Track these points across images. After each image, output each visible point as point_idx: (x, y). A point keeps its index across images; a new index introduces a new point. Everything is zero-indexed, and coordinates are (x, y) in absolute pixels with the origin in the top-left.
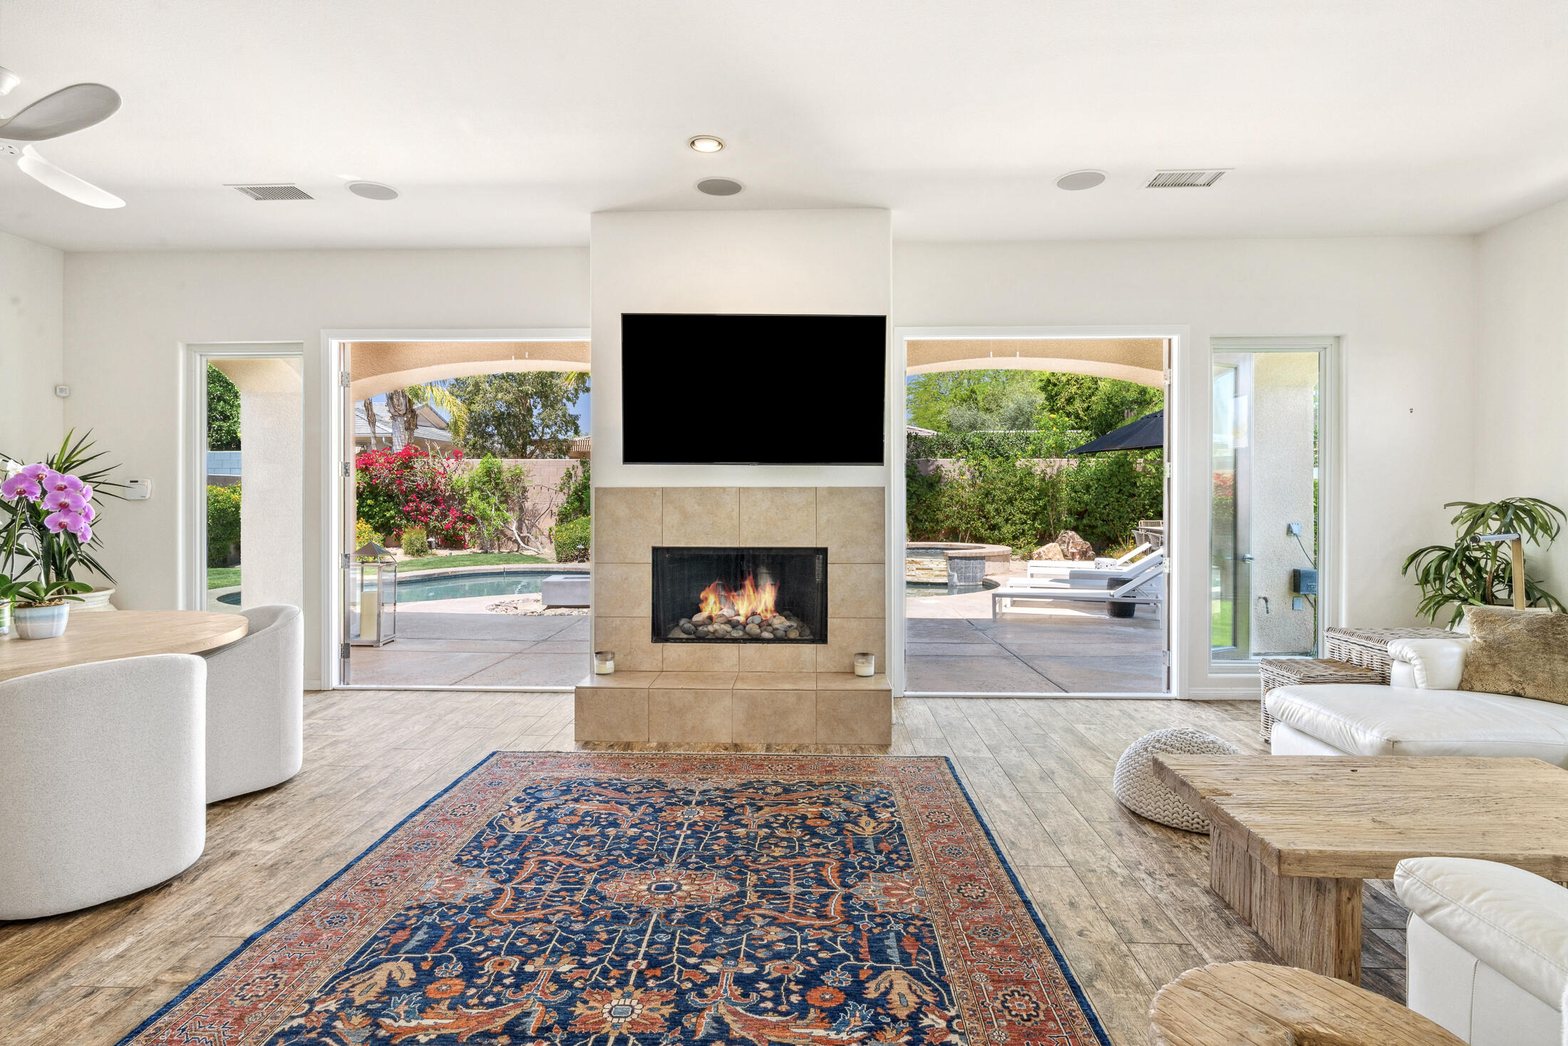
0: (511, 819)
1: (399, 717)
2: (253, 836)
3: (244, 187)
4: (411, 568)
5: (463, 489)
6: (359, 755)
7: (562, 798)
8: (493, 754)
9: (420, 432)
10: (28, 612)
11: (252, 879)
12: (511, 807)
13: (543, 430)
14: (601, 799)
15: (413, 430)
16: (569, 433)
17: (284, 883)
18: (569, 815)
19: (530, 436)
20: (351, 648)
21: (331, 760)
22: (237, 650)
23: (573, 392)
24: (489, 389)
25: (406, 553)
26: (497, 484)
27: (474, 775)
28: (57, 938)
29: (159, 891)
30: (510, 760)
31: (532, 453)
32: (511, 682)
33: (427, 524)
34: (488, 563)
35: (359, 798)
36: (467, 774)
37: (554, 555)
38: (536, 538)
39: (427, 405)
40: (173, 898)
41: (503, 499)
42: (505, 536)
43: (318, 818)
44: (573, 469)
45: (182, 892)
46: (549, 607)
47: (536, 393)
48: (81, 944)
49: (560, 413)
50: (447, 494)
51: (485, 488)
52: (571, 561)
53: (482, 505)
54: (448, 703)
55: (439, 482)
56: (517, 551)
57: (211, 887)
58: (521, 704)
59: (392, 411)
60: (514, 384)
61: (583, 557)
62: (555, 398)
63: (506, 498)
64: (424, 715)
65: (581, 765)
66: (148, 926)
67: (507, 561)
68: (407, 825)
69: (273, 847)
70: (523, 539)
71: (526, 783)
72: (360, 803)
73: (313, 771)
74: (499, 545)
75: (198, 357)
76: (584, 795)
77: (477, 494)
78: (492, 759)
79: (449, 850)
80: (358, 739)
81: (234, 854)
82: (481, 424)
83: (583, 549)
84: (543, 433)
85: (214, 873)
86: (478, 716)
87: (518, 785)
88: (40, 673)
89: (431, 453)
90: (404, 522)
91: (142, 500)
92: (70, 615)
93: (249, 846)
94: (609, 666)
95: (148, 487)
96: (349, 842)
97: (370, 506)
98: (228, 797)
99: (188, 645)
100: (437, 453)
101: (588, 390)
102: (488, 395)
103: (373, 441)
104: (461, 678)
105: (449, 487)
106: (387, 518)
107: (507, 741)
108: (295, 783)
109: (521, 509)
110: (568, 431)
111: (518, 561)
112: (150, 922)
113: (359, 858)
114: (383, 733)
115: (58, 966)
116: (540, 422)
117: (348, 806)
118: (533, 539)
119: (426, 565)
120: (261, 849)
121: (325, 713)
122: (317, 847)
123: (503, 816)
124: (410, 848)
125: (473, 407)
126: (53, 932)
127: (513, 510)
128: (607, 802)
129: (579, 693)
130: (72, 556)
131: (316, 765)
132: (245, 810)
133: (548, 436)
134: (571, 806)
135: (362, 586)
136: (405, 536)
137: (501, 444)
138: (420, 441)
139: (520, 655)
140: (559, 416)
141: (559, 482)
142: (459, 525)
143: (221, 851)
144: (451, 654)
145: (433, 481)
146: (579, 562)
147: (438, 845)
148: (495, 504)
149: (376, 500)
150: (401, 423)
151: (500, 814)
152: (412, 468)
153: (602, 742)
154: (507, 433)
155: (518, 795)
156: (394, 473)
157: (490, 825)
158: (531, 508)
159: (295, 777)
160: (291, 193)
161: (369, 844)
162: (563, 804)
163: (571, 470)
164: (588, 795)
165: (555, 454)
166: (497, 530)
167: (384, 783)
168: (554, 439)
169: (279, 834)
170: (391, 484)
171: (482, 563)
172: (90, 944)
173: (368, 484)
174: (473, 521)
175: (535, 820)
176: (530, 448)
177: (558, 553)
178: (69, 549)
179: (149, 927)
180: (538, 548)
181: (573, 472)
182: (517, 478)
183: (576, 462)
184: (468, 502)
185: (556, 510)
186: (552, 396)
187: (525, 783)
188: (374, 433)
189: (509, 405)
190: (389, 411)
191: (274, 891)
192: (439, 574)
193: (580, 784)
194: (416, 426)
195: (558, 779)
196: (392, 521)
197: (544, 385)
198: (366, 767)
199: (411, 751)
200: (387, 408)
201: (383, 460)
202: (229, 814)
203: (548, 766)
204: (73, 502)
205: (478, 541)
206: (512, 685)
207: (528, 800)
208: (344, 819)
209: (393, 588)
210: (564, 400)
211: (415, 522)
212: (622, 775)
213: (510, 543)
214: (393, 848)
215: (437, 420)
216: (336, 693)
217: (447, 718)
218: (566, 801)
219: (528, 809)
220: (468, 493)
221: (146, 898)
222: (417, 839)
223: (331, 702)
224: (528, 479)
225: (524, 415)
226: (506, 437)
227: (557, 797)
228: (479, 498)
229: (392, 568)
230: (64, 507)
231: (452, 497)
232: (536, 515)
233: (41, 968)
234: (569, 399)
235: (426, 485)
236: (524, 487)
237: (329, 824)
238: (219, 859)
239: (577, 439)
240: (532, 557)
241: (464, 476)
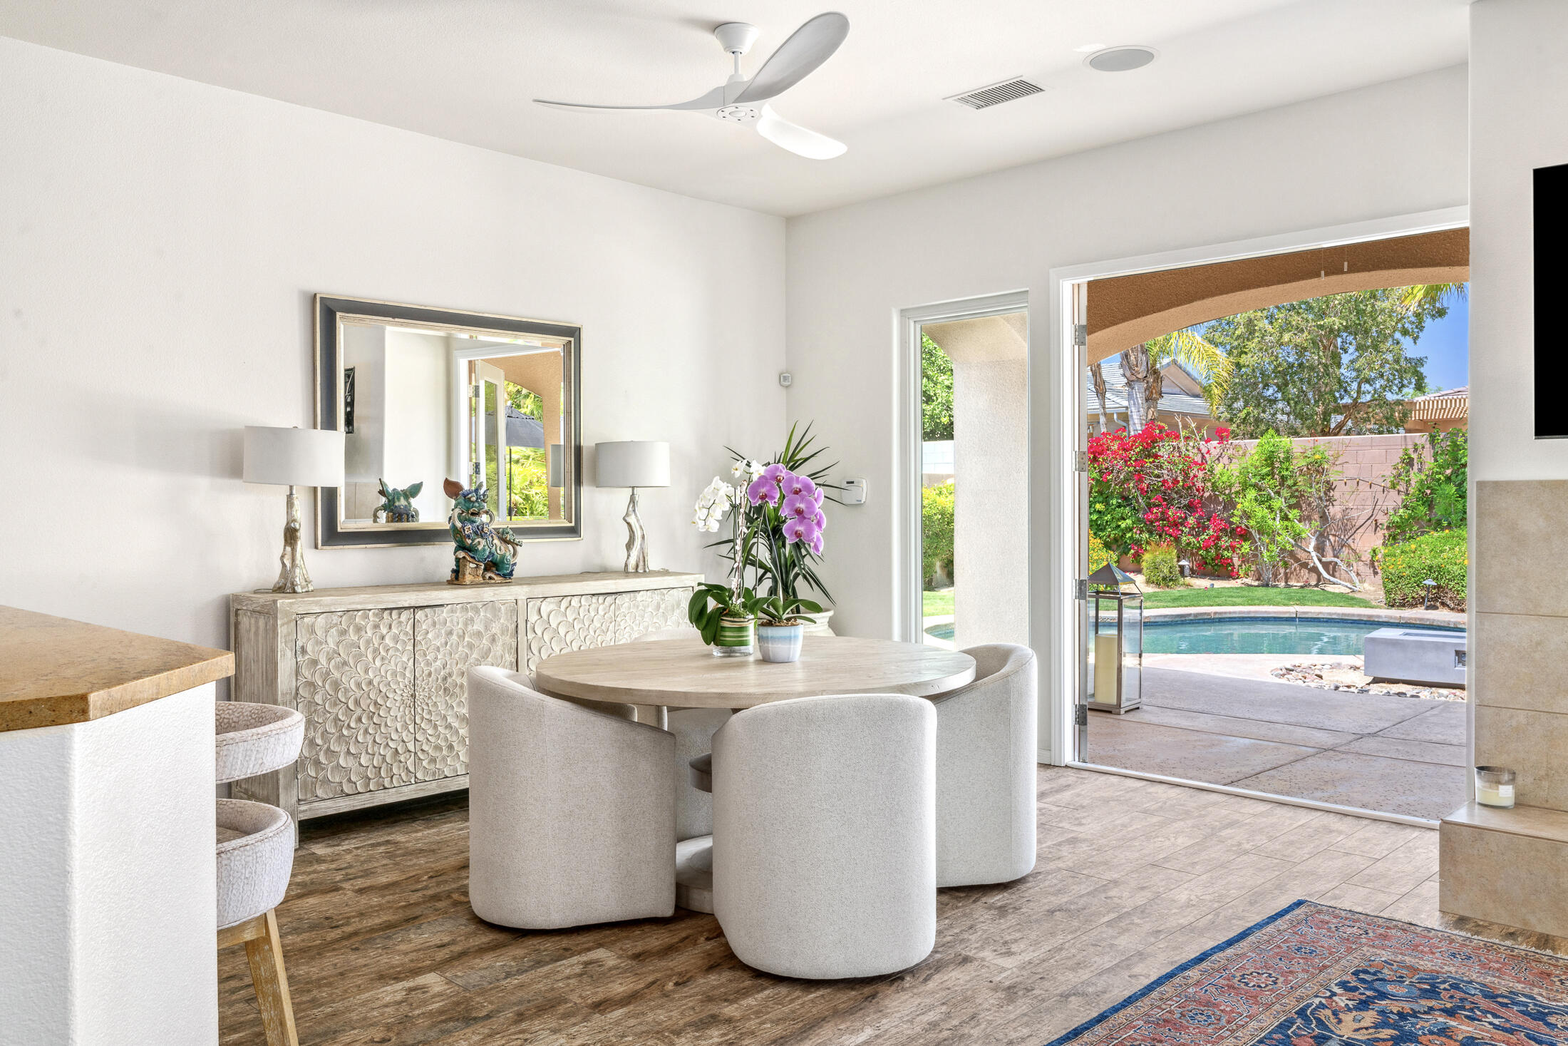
0: (1335, 1013)
1: (1155, 820)
2: (986, 942)
3: (963, 96)
4: (1156, 604)
5: (1230, 486)
6: (1106, 863)
7: (1423, 1002)
8: (1299, 904)
9: (1165, 404)
10: (770, 631)
11: (988, 999)
12: (1334, 994)
13: (1359, 387)
14: (1496, 1021)
15: (1156, 400)
16: (1405, 390)
17: (1025, 1015)
18: (1438, 1034)
19: (1335, 399)
20: (1089, 713)
21: (1071, 864)
22: (965, 698)
23: (1413, 319)
24: (1269, 328)
25: (1148, 582)
26: (1283, 479)
27: (1270, 929)
28: (803, 1005)
29: (893, 982)
30: (1327, 918)
31: (1340, 426)
32: (1319, 794)
33: (1177, 540)
34: (1271, 602)
35: (1109, 924)
36: (1260, 926)
37: (1381, 594)
38: (1349, 565)
39: (1175, 362)
40: (904, 996)
41: (1293, 501)
42: (1297, 560)
43: (1059, 939)
44: (1416, 450)
45: (915, 991)
46: (1376, 681)
47: (1346, 328)
48: (824, 1019)
49: (1390, 357)
50: (1207, 495)
51: (1265, 483)
52: (1413, 606)
53: (1261, 512)
54: (1224, 812)
55: (1195, 476)
56: (1317, 585)
57: (944, 993)
58: (1340, 833)
59: (1128, 374)
60: (1310, 317)
61: (1436, 599)
62: (1379, 333)
63: (1298, 501)
64: (1190, 822)
65: (1454, 955)
66: (884, 1021)
67: (1301, 601)
68: (1176, 980)
69: (1008, 962)
70: (1326, 565)
71: (1356, 962)
72: (1110, 931)
73: (1048, 873)
74: (1286, 574)
75: (912, 324)
76: (1463, 1008)
77: (1252, 494)
78: (1297, 912)
79: (1239, 1034)
80: (1102, 841)
81: (966, 960)
82: (1256, 384)
83: (1434, 587)
84: (1359, 392)
85: (946, 978)
86: (1271, 839)
87: (1344, 962)
88: (787, 701)
89: (1183, 433)
90: (1145, 536)
91: (858, 505)
92: (805, 637)
93: (981, 955)
94: (1505, 794)
95: (864, 491)
96: (1101, 983)
97: (1099, 512)
98: (954, 885)
99: (917, 685)
100: (1192, 432)
101: (1441, 313)
102: (1268, 338)
103: (1102, 420)
104: (1240, 776)
105: (1209, 484)
106: (1122, 530)
107: (1321, 886)
108: (1028, 885)
109: (1324, 517)
110: (1403, 386)
111: (1318, 602)
112: (885, 1016)
113: (1115, 1010)
114: (1135, 839)
115: (806, 1038)
116: (1354, 374)
117: (1095, 932)
118: (1343, 566)
119: (1176, 601)
120: (995, 961)
121: (1058, 796)
122: (1062, 978)
123: (1321, 1006)
124: (1183, 1015)
125: (1244, 360)
126: (798, 998)
127: (1309, 518)
128: (1511, 1031)
129: (1449, 833)
130: (796, 569)
131: (1052, 866)
132: (973, 906)
133: (1368, 397)
134: (1440, 1019)
135: (1097, 625)
136: (1147, 557)
137: (1288, 414)
138: (1167, 415)
139: (1332, 752)
140: (1387, 361)
141: (1389, 472)
142: (1225, 541)
143: (952, 952)
144: (1224, 738)
145: (1186, 476)
146: (1428, 608)
147: (1223, 1022)
148: (1281, 510)
149: (1107, 504)
150: (1139, 392)
151: (1317, 1001)
152: (1156, 456)
153: (1492, 924)
154: (1298, 397)
155: (1345, 978)
156: (1131, 465)
157: (1301, 1013)
158: (1339, 516)
159: (1027, 876)
160: (1020, 89)
161: (1127, 994)
162: (1425, 1013)
163: (1411, 451)
164: (1472, 1010)
165: (1381, 426)
166: (1283, 550)
167: (1142, 910)
168: (1379, 401)
169: (1014, 948)
170: (1127, 480)
171: (1261, 602)
172: (832, 1024)
173: (1098, 481)
174: (1245, 535)
175: (1376, 1026)
176: (1336, 419)
177: (1388, 592)
178: (794, 561)
179: (885, 1023)
180: (1351, 581)
181: (1414, 456)
182: (1316, 468)
183: (1421, 438)
184: (1239, 506)
185: (1383, 520)
186: (1374, 329)
187: (1354, 961)
188: (1104, 408)
189: (1301, 351)
190: (1124, 375)
191: (1014, 1021)
192: (1196, 615)
193: (1455, 987)
194: (1161, 394)
195: (1414, 970)
196: (1129, 535)
197: (1360, 313)
198: (1116, 883)
199: (1175, 874)
200: (1121, 371)
201: (1116, 447)
202: (957, 908)
203: (1393, 942)
204: (807, 507)
205: (1253, 568)
206: (1320, 799)
207: (1362, 990)
208: (1092, 949)
209: (1138, 632)
210: (1398, 335)
211: (1160, 536)
212: (1536, 990)
213: (1304, 572)
214: (1159, 1007)
215: (1187, 382)
216: (1070, 772)
217: (1224, 833)
218: (1431, 1009)
219: (1364, 1005)
220: (1237, 493)
221: (881, 987)
222: (1192, 1006)
223: (1065, 784)
224: (1336, 468)
225: (1326, 366)
226: (1296, 403)
227: (1414, 999)
228: (1256, 500)
229: (1136, 603)
230: (799, 512)
231: (1213, 499)
232: (1348, 527)
233: (793, 1034)
234: (1405, 332)
235: (1176, 481)
236: (1328, 482)
237: (1073, 951)
238: (952, 962)
239: (1420, 398)
240: (1342, 595)
241: (1232, 466)
